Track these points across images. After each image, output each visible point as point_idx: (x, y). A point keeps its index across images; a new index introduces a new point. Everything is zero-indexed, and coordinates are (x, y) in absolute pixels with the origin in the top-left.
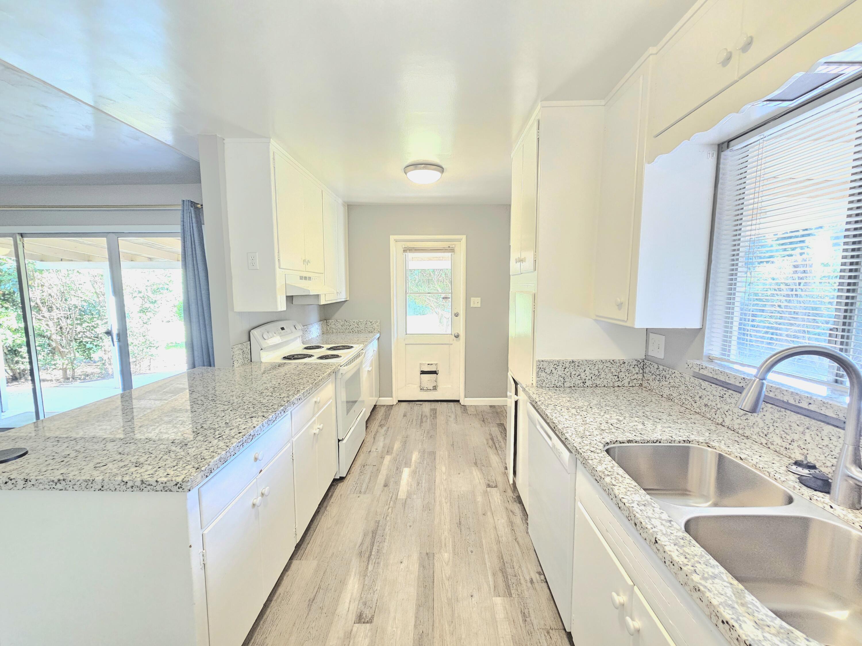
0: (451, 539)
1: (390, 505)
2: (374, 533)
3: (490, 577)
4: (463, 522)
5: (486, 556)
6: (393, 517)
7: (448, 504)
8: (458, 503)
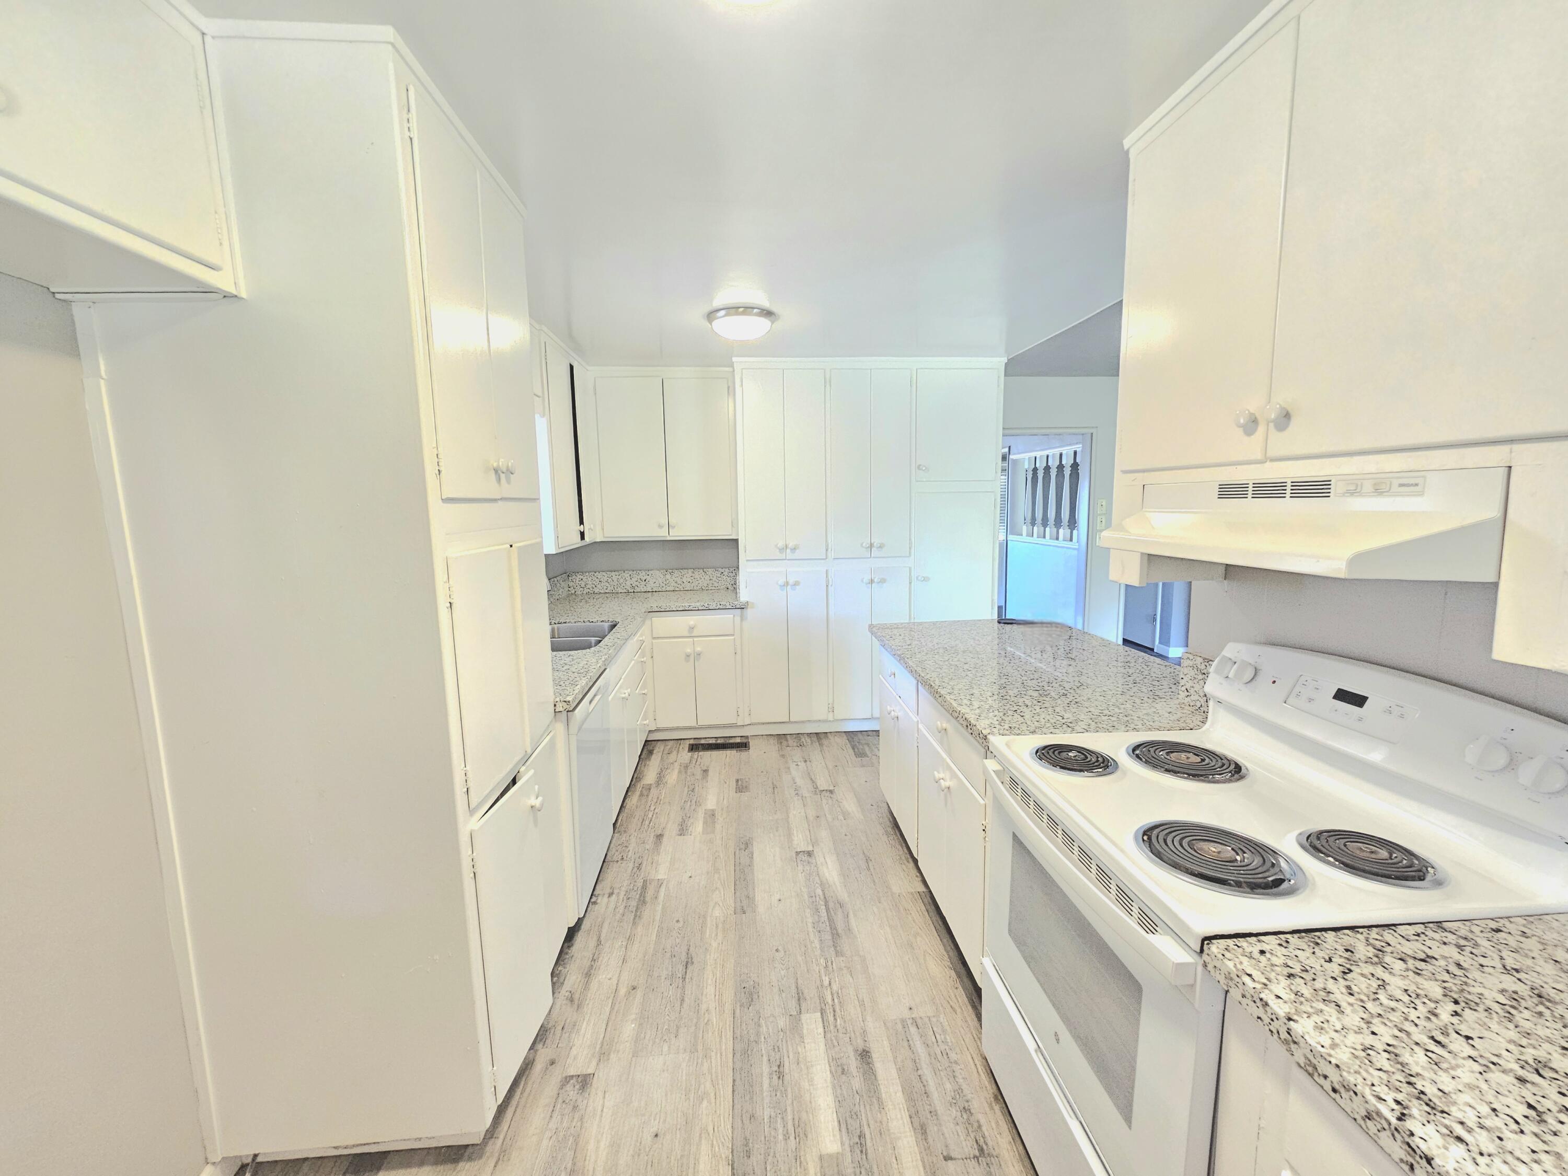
0: (707, 936)
1: (829, 992)
2: (835, 935)
3: (663, 895)
4: (681, 968)
5: (658, 918)
6: (814, 964)
7: (704, 1007)
8: (682, 1014)
